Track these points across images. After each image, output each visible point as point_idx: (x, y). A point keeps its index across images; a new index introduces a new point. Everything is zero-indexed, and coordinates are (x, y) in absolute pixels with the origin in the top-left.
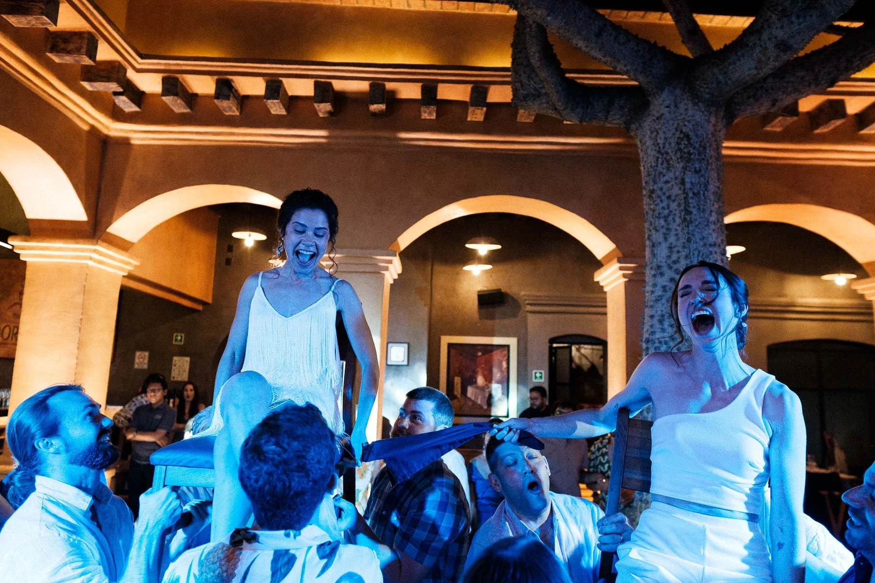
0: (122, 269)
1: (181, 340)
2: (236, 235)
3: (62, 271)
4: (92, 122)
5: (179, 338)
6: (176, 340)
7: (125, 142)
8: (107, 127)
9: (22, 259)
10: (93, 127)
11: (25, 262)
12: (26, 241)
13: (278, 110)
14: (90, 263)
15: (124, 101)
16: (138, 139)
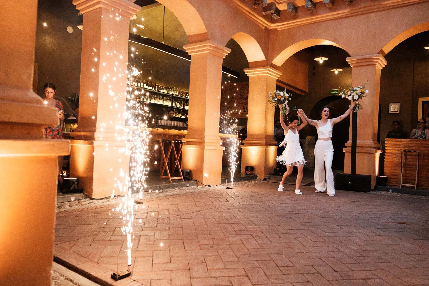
0: (276, 77)
1: (296, 108)
2: (316, 59)
3: (259, 78)
4: (265, 25)
5: (296, 107)
6: (295, 108)
7: (276, 30)
8: (270, 26)
9: (248, 76)
10: (266, 27)
11: (248, 77)
12: (249, 70)
13: (330, 5)
14: (267, 75)
15: (275, 16)
16: (280, 28)
